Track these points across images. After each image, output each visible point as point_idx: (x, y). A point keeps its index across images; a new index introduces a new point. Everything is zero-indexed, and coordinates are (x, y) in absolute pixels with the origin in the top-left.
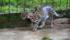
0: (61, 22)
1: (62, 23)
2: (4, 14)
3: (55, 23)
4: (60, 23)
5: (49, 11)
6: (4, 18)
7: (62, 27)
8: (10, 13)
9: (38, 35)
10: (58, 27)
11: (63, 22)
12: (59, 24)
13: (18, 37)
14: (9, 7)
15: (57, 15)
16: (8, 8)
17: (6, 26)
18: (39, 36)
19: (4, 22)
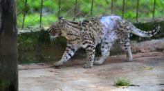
0: (156, 46)
1: (158, 50)
2: (29, 31)
3: (143, 50)
4: (154, 49)
5: (118, 26)
6: (30, 42)
7: (158, 59)
8: (43, 31)
9: (104, 77)
10: (151, 59)
11: (160, 47)
12: (151, 51)
13: (62, 80)
14: (41, 16)
15: (141, 34)
16: (39, 18)
17: (35, 59)
18: (107, 78)
19: (29, 50)
